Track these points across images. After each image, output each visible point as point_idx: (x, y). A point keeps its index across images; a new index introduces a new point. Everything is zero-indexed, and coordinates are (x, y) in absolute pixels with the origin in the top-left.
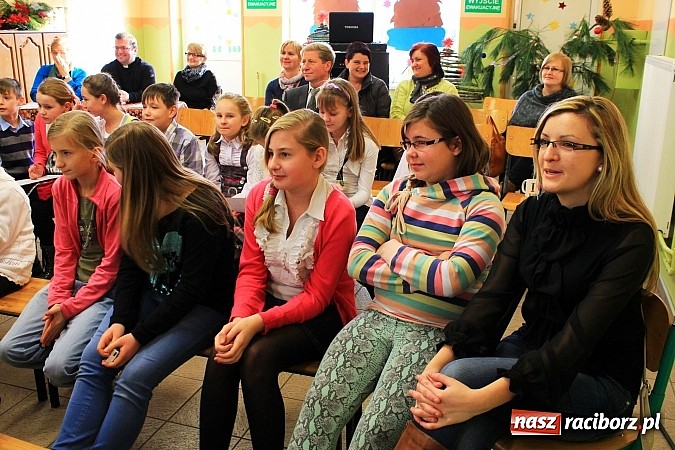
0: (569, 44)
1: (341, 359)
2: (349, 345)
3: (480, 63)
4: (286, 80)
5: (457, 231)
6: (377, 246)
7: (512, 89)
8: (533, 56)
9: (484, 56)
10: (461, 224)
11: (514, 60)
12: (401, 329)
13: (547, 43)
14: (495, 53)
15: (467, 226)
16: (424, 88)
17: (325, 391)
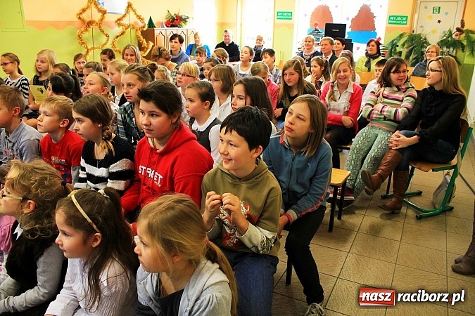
0: (441, 41)
1: (362, 138)
2: (364, 134)
3: (396, 49)
4: (306, 54)
5: (402, 101)
6: (373, 106)
7: (410, 63)
8: (423, 46)
9: (398, 46)
10: (403, 98)
11: (412, 49)
12: (381, 131)
13: (429, 40)
14: (403, 45)
15: (405, 99)
16: (371, 60)
17: (358, 146)
